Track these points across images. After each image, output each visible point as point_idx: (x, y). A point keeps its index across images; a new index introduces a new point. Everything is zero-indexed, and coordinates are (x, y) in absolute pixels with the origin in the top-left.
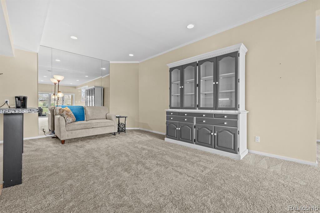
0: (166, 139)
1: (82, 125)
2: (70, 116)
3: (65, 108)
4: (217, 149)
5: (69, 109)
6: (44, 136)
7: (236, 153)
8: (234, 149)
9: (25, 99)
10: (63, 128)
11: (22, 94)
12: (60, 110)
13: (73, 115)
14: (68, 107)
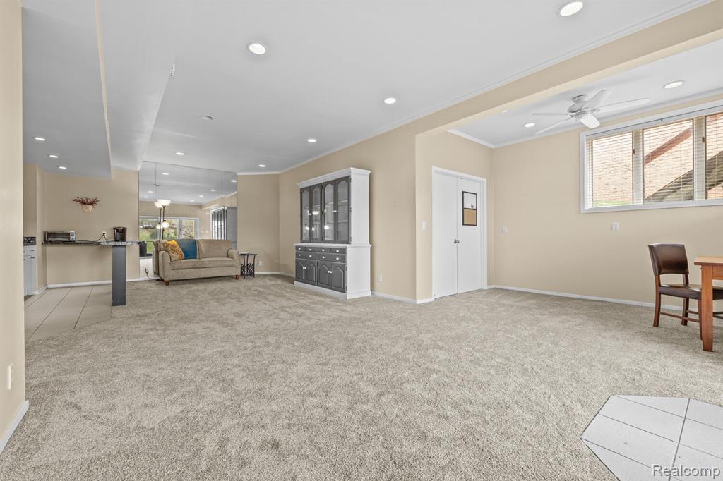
0: (295, 282)
1: (190, 264)
2: (176, 251)
3: (170, 242)
4: (332, 289)
5: (176, 243)
6: (147, 279)
7: (344, 292)
8: (344, 288)
9: (124, 230)
10: (168, 266)
11: (120, 225)
12: (164, 244)
13: (180, 250)
14: (175, 240)
